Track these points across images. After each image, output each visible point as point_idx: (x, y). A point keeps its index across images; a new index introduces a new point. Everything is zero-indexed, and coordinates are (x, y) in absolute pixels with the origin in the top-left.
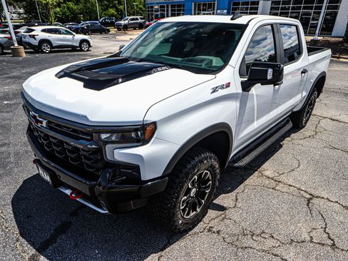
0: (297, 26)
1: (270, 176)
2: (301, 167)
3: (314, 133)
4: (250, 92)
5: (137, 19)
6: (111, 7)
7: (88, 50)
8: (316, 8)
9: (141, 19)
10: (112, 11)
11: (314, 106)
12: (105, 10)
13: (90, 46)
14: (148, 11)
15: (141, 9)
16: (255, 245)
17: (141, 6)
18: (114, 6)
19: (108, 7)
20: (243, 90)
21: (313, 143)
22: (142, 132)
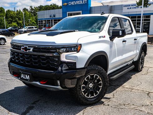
0: (129, 20)
1: (128, 87)
2: (142, 84)
3: (147, 73)
4: (113, 42)
5: (33, 28)
6: (14, 22)
7: (4, 44)
8: (138, 20)
9: (35, 27)
10: (15, 24)
11: (144, 60)
12: (9, 23)
13: (5, 42)
14: (40, 23)
15: (33, 22)
16: (126, 107)
17: (33, 21)
18: (16, 21)
19: (11, 21)
20: (111, 40)
21: (147, 76)
22: (77, 48)
